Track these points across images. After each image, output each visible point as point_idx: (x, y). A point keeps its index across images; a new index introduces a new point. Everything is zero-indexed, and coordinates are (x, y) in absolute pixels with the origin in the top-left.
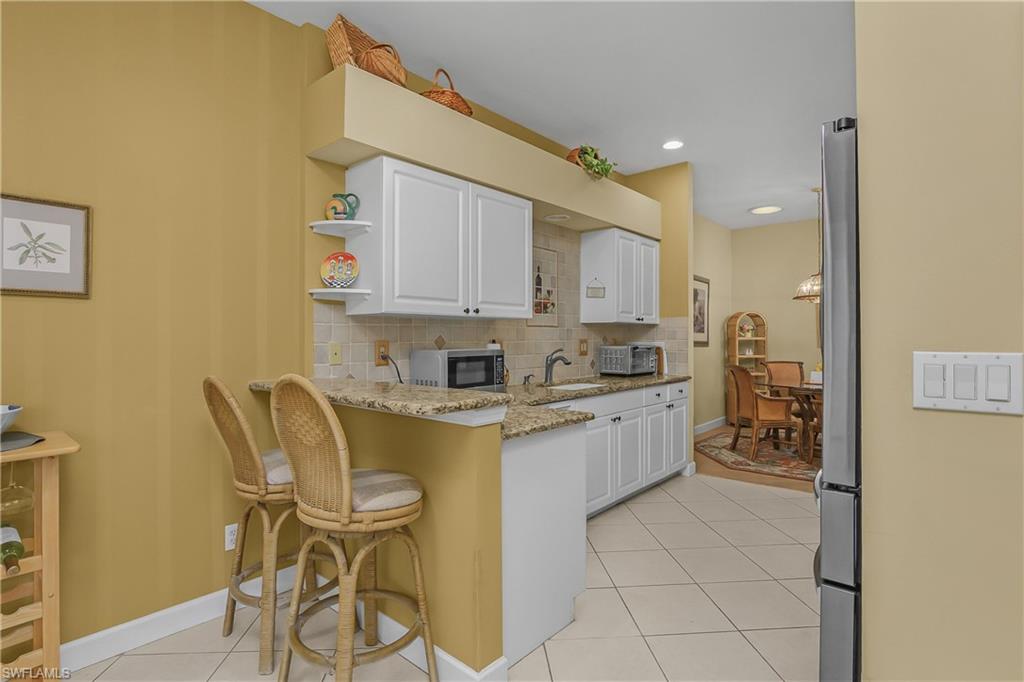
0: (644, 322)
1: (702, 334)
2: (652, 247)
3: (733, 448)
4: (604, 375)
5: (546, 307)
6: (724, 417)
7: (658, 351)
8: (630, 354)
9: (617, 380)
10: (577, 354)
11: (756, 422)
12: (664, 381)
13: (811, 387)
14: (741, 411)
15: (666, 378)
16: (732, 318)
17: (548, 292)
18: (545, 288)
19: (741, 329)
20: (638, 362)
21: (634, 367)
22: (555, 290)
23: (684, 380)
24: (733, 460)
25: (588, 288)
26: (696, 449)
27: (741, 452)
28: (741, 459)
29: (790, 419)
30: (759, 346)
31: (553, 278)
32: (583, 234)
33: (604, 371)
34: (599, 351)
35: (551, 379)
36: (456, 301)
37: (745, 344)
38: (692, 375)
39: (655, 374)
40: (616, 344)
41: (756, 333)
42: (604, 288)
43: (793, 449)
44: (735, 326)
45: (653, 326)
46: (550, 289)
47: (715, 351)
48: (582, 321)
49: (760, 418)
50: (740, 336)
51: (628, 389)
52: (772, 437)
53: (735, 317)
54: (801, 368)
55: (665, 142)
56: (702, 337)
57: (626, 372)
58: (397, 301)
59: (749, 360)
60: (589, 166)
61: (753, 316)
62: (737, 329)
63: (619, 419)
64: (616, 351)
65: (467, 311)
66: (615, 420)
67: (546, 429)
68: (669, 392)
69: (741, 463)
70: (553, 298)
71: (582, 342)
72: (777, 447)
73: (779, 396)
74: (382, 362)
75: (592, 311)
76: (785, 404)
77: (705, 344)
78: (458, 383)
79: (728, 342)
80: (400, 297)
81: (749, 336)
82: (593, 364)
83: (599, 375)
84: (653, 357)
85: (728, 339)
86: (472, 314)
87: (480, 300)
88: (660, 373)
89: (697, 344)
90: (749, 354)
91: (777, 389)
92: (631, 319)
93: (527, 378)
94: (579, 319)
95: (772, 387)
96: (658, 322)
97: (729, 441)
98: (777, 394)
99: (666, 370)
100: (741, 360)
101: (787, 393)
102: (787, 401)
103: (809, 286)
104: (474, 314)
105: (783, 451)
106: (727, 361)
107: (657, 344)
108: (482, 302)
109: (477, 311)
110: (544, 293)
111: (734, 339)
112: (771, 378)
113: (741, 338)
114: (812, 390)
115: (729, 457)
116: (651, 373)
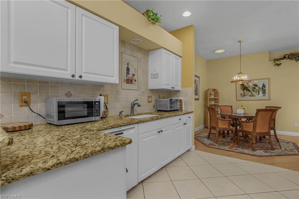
0: (175, 89)
1: (197, 96)
2: (179, 59)
3: (208, 137)
4: (159, 111)
5: (131, 81)
6: (204, 125)
7: (181, 101)
8: (169, 102)
9: (163, 113)
10: (147, 102)
11: (217, 129)
12: (182, 113)
13: (237, 115)
14: (211, 124)
15: (184, 112)
16: (207, 90)
17: (133, 75)
18: (131, 72)
19: (210, 94)
20: (173, 105)
21: (171, 107)
22: (136, 75)
23: (191, 113)
24: (209, 143)
25: (151, 74)
26: (195, 138)
27: (211, 140)
28: (212, 143)
29: (230, 127)
30: (216, 100)
31: (135, 69)
32: (149, 52)
33: (158, 109)
34: (156, 101)
35: (133, 113)
36: (66, 70)
37: (211, 100)
38: (194, 111)
39: (179, 110)
40: (164, 98)
41: (215, 95)
42: (158, 74)
43: (230, 138)
44: (208, 93)
45: (179, 91)
46: (134, 73)
47: (201, 102)
48: (149, 88)
49: (219, 127)
50: (210, 97)
51: (166, 117)
52: (223, 134)
53: (208, 90)
54: (232, 108)
55: (183, 12)
56: (197, 97)
57: (167, 110)
58: (12, 65)
59: (213, 105)
60: (149, 17)
61: (214, 90)
62: (209, 94)
63: (162, 131)
64: (163, 101)
65: (73, 76)
66: (159, 132)
67: (77, 160)
68: (184, 118)
69: (212, 145)
70: (135, 78)
71: (149, 97)
72: (224, 137)
73: (225, 118)
74: (24, 104)
75: (153, 84)
76: (228, 121)
77: (198, 99)
78: (66, 116)
79: (206, 99)
80: (15, 63)
81: (213, 97)
82: (154, 106)
83: (157, 111)
84: (178, 104)
85: (206, 98)
86: (77, 78)
87: (84, 71)
88: (181, 110)
89: (196, 99)
90: (213, 103)
91: (224, 116)
92: (169, 87)
93: (121, 112)
94: (148, 87)
95: (222, 115)
96: (180, 90)
97: (207, 134)
98: (224, 117)
99: (184, 109)
100: (210, 105)
101: (228, 117)
102: (229, 120)
103: (237, 78)
104: (79, 79)
105: (227, 139)
106: (205, 106)
107: (180, 98)
108: (85, 73)
109: (81, 77)
110: (131, 75)
111: (208, 98)
112: (221, 111)
113: (210, 98)
114: (237, 116)
115: (207, 142)
116: (178, 110)
